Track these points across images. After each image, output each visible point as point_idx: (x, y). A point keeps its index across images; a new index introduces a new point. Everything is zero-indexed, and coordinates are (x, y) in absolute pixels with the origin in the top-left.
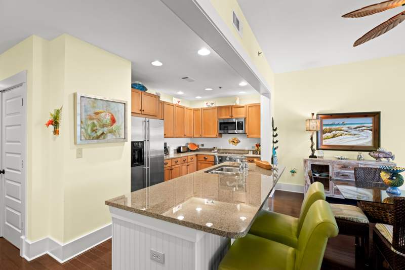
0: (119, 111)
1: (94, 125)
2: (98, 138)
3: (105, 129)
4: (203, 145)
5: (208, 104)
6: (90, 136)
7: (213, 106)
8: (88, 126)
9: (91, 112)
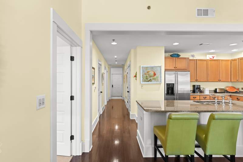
0: (157, 70)
1: (147, 77)
2: (148, 81)
3: (151, 78)
4: (242, 89)
8: (145, 77)
9: (146, 72)
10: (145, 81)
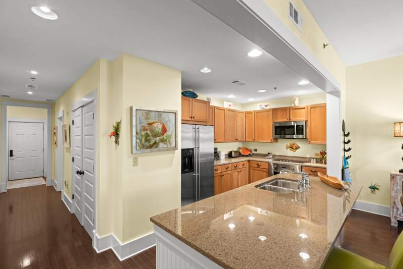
0: (169, 120)
1: (147, 135)
2: (151, 147)
3: (158, 139)
4: (256, 150)
5: (262, 107)
6: (144, 146)
7: (268, 108)
8: (142, 136)
9: (145, 124)
10: (143, 147)
